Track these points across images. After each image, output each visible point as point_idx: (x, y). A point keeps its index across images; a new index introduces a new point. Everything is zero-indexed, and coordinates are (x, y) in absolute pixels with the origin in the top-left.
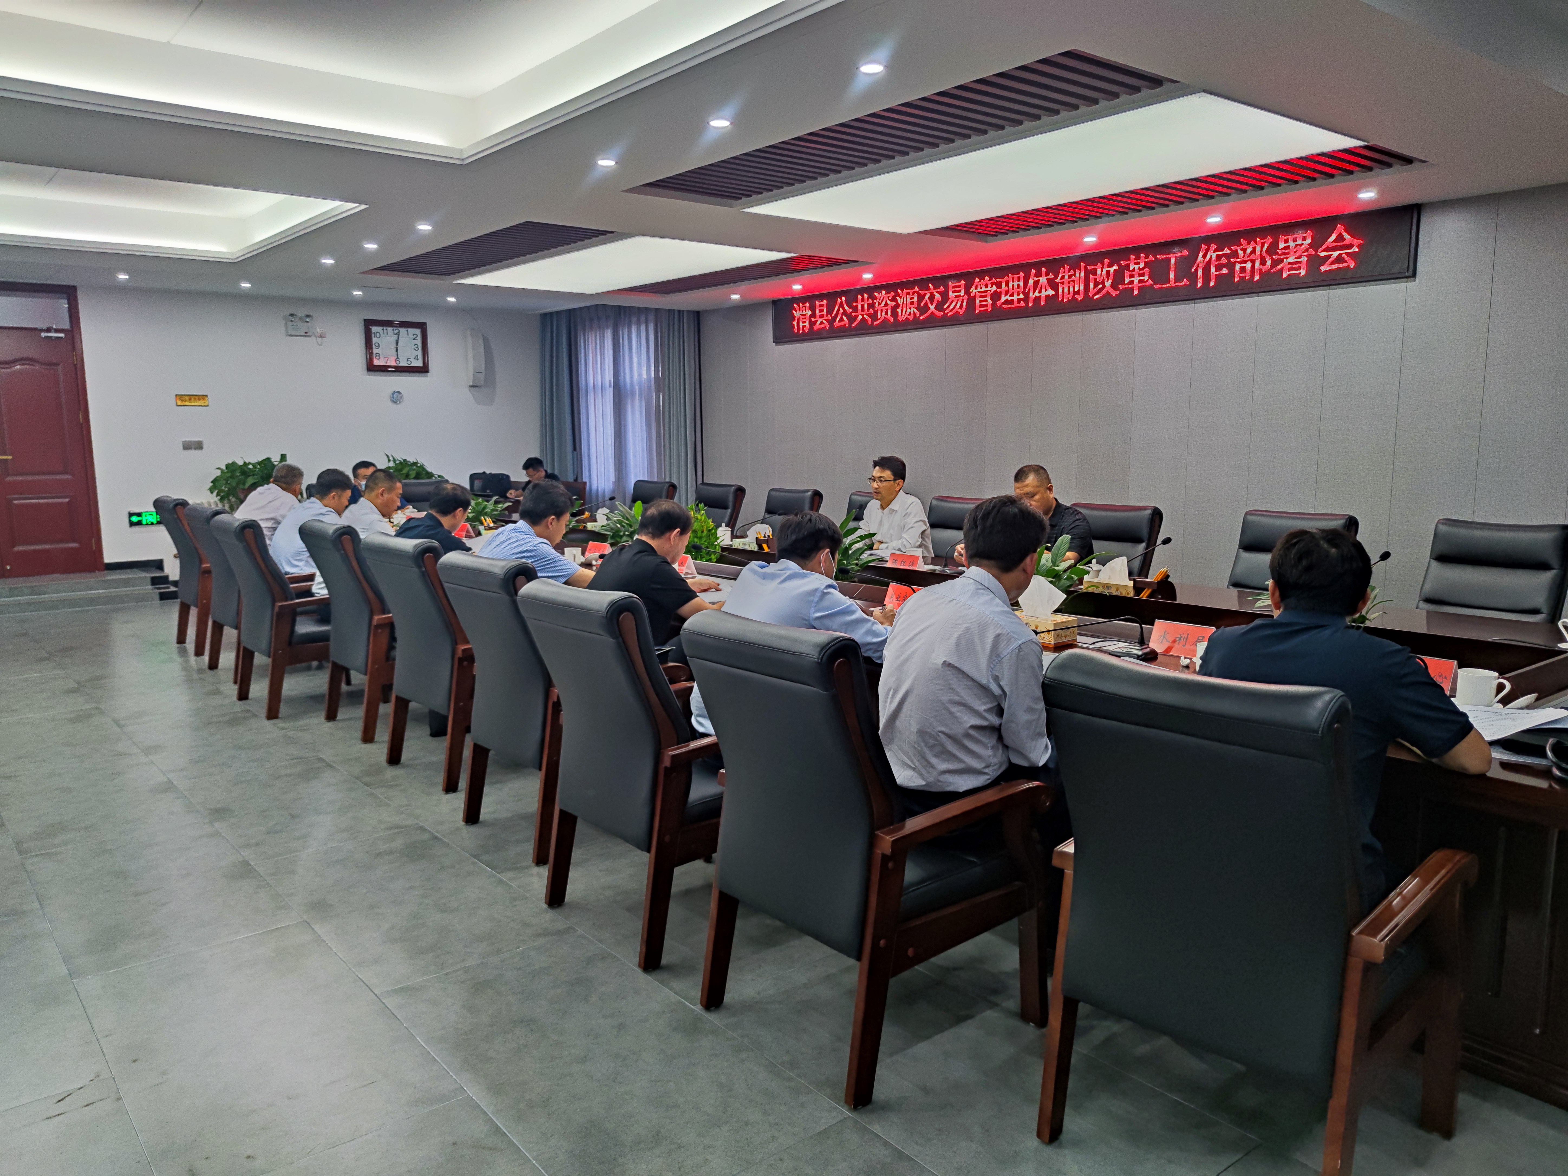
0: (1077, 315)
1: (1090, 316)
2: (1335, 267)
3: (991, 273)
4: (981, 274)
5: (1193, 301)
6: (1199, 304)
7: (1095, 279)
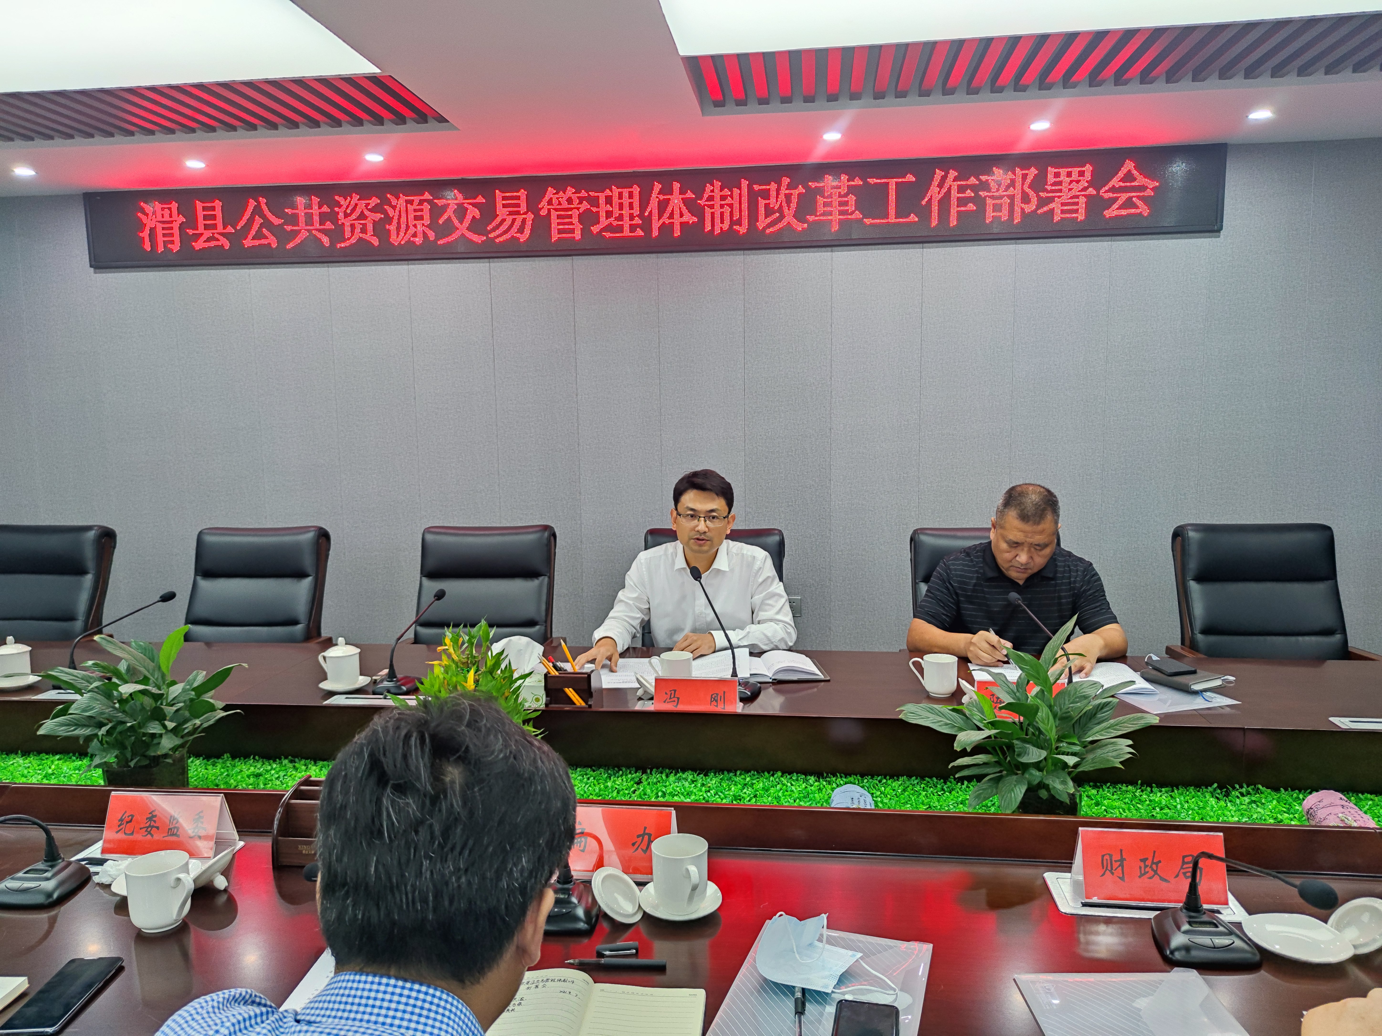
0: (733, 255)
1: (756, 257)
2: (1124, 212)
3: (579, 181)
4: (560, 183)
5: (921, 245)
6: (929, 250)
7: (767, 205)
